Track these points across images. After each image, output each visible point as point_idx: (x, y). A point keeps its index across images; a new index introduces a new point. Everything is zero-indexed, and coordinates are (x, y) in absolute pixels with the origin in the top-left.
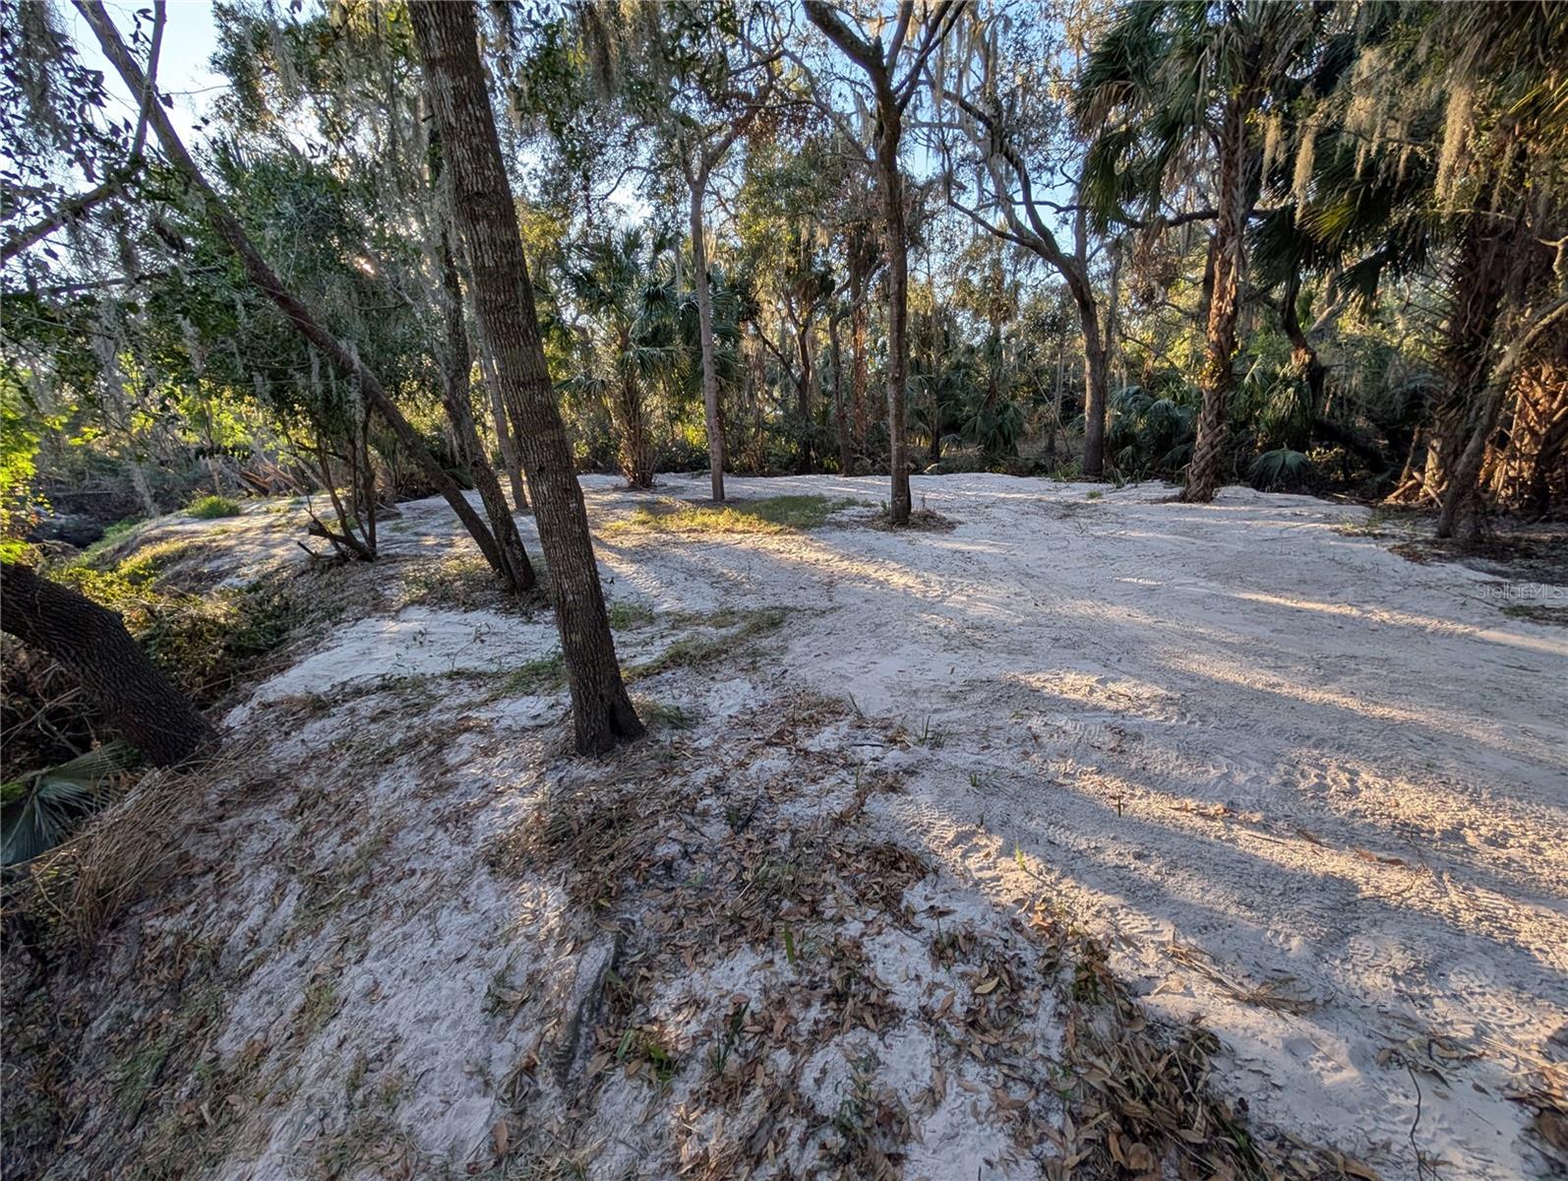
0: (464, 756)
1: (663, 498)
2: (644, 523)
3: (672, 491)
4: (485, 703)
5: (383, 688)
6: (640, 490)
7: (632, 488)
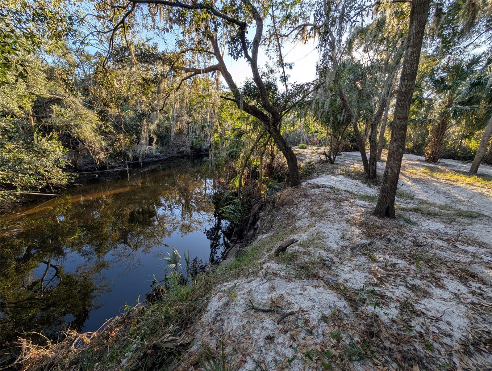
0: (345, 205)
1: (440, 167)
2: (425, 173)
3: (447, 165)
4: (353, 198)
5: (331, 188)
6: (430, 163)
7: (427, 161)
